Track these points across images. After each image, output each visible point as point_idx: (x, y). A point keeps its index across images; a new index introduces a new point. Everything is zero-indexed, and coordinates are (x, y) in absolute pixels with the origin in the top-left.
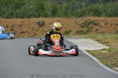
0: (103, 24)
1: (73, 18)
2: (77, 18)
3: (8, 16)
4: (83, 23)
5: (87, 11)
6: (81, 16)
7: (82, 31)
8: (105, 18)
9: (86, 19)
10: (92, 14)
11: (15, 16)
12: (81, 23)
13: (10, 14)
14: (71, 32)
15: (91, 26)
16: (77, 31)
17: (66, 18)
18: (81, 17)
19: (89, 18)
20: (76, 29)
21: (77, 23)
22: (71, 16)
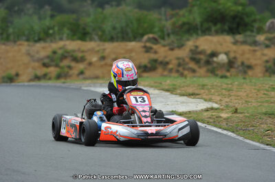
0: (95, 59)
1: (20, 45)
5: (56, 29)
7: (45, 75)
8: (98, 46)
10: (68, 35)
12: (41, 57)
15: (68, 64)
16: (33, 75)
17: (4, 44)
18: (42, 42)
20: (30, 70)
21: (32, 57)
22: (17, 39)
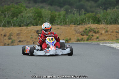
0: (103, 32)
1: (72, 26)
2: (76, 26)
4: (83, 31)
5: (87, 19)
6: (80, 24)
7: (82, 39)
8: (105, 26)
9: (86, 26)
10: (92, 22)
11: (12, 25)
12: (80, 31)
13: (7, 23)
15: (92, 34)
16: (77, 39)
17: (64, 26)
18: (80, 25)
19: (89, 25)
20: (76, 37)
21: (76, 31)
22: (70, 24)
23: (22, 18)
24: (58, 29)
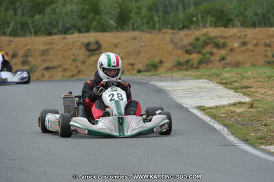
0: (236, 45)
1: (165, 33)
2: (175, 32)
3: (17, 30)
4: (191, 44)
5: (200, 16)
6: (184, 27)
7: (188, 62)
8: (240, 31)
9: (198, 33)
10: (211, 22)
11: (32, 30)
12: (184, 44)
13: (19, 26)
14: (164, 65)
15: (210, 51)
16: (176, 61)
17: (149, 32)
18: (186, 29)
19: (204, 30)
21: (175, 44)
22: (161, 27)
23: (53, 16)
24: (135, 39)
